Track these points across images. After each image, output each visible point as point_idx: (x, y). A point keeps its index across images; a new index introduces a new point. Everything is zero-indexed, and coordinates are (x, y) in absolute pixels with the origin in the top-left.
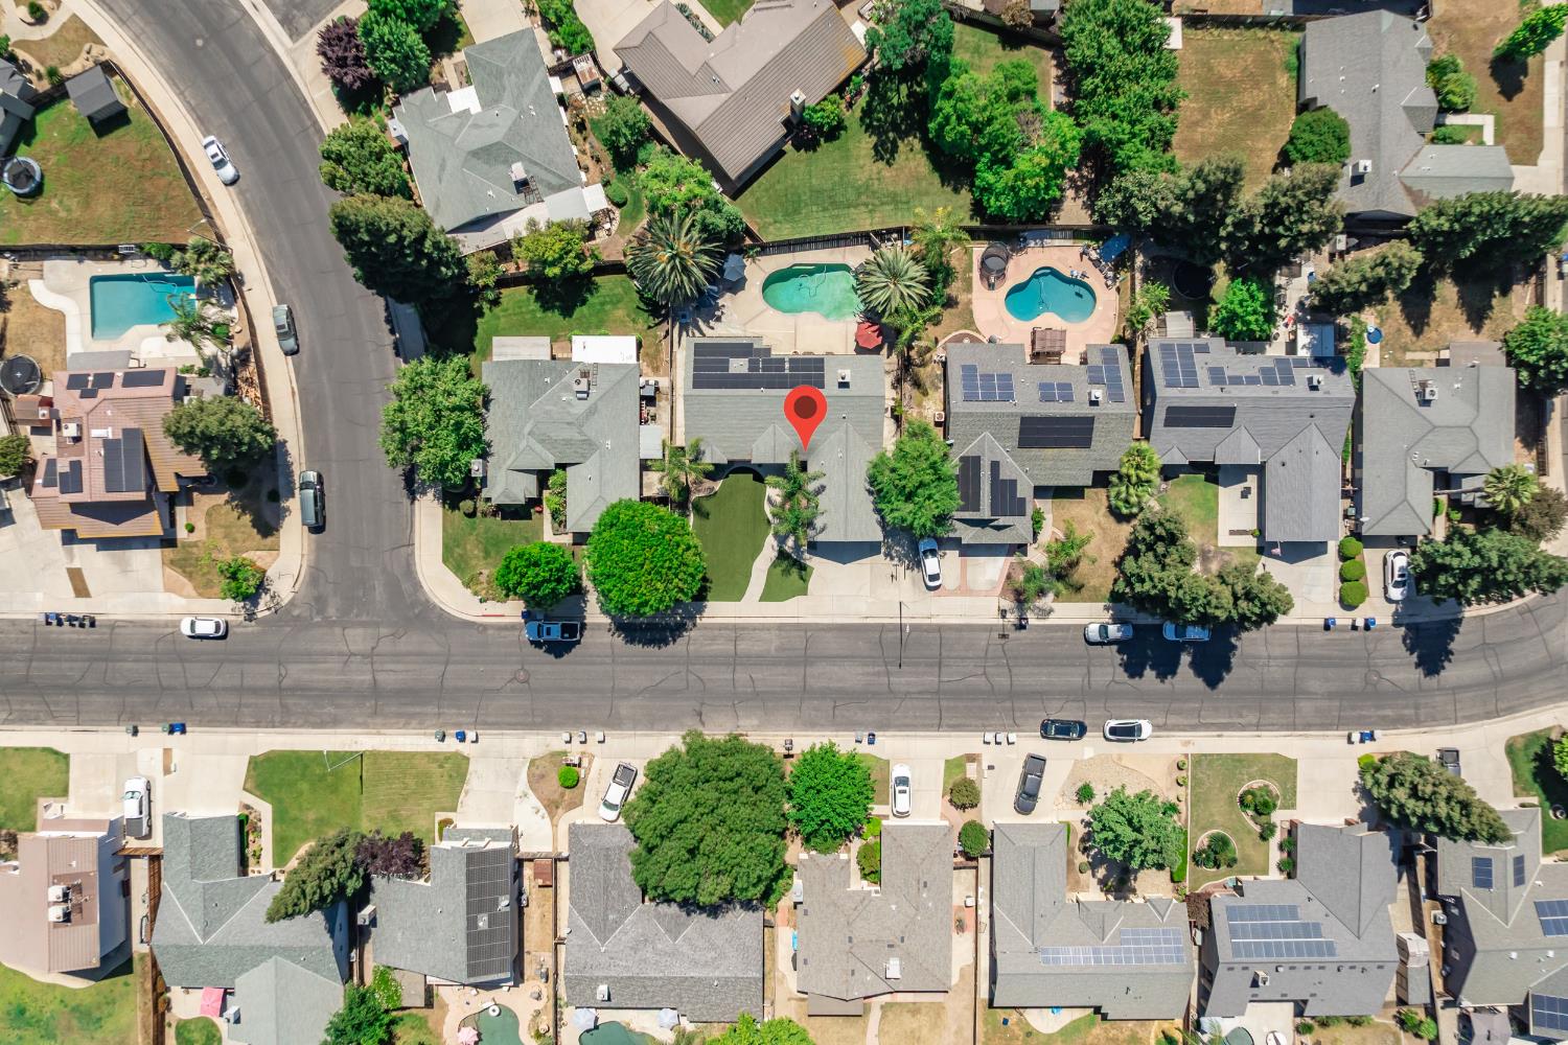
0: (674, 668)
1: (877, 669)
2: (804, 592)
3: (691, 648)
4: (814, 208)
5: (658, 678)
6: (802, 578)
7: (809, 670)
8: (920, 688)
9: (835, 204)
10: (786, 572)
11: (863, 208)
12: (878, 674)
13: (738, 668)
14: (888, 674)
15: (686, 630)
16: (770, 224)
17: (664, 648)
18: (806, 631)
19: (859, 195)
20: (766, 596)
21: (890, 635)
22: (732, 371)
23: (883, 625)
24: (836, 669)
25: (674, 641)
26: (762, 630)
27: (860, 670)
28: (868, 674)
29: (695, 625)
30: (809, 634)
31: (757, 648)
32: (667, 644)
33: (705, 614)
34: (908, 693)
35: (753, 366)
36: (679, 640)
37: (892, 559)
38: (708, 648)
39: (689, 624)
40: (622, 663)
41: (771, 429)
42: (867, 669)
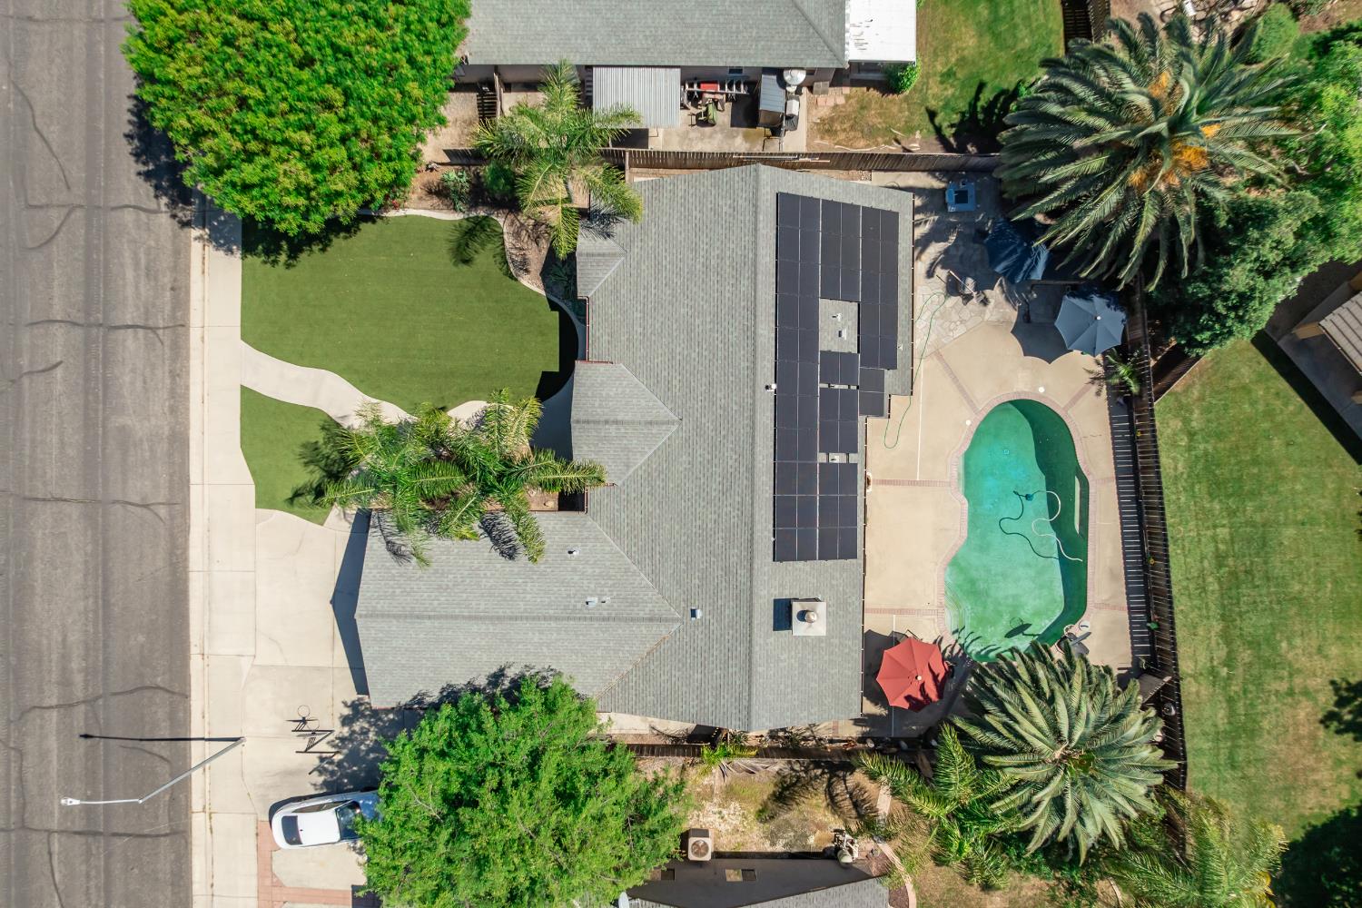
0: (77, 173)
1: (78, 679)
2: (261, 503)
3: (129, 216)
4: (1223, 533)
5: (53, 133)
6: (297, 494)
7: (74, 511)
8: (32, 788)
9: (1232, 583)
10: (312, 455)
11: (1222, 653)
12: (65, 683)
13: (78, 333)
14: (66, 706)
15: (173, 203)
16: (1186, 421)
17: (126, 148)
18: (170, 504)
19: (1253, 644)
20: (255, 407)
21: (161, 713)
22: (826, 306)
23: (186, 696)
24: (77, 578)
25: (147, 176)
26: (173, 394)
27: (75, 637)
28: (65, 658)
29: (185, 224)
30: (163, 511)
31: (126, 381)
32: (137, 155)
33: (210, 249)
34: (21, 755)
35: (836, 364)
36: (147, 189)
37: (346, 721)
38: (127, 255)
39: (186, 213)
40: (91, 46)
41: (665, 412)
42: (77, 653)
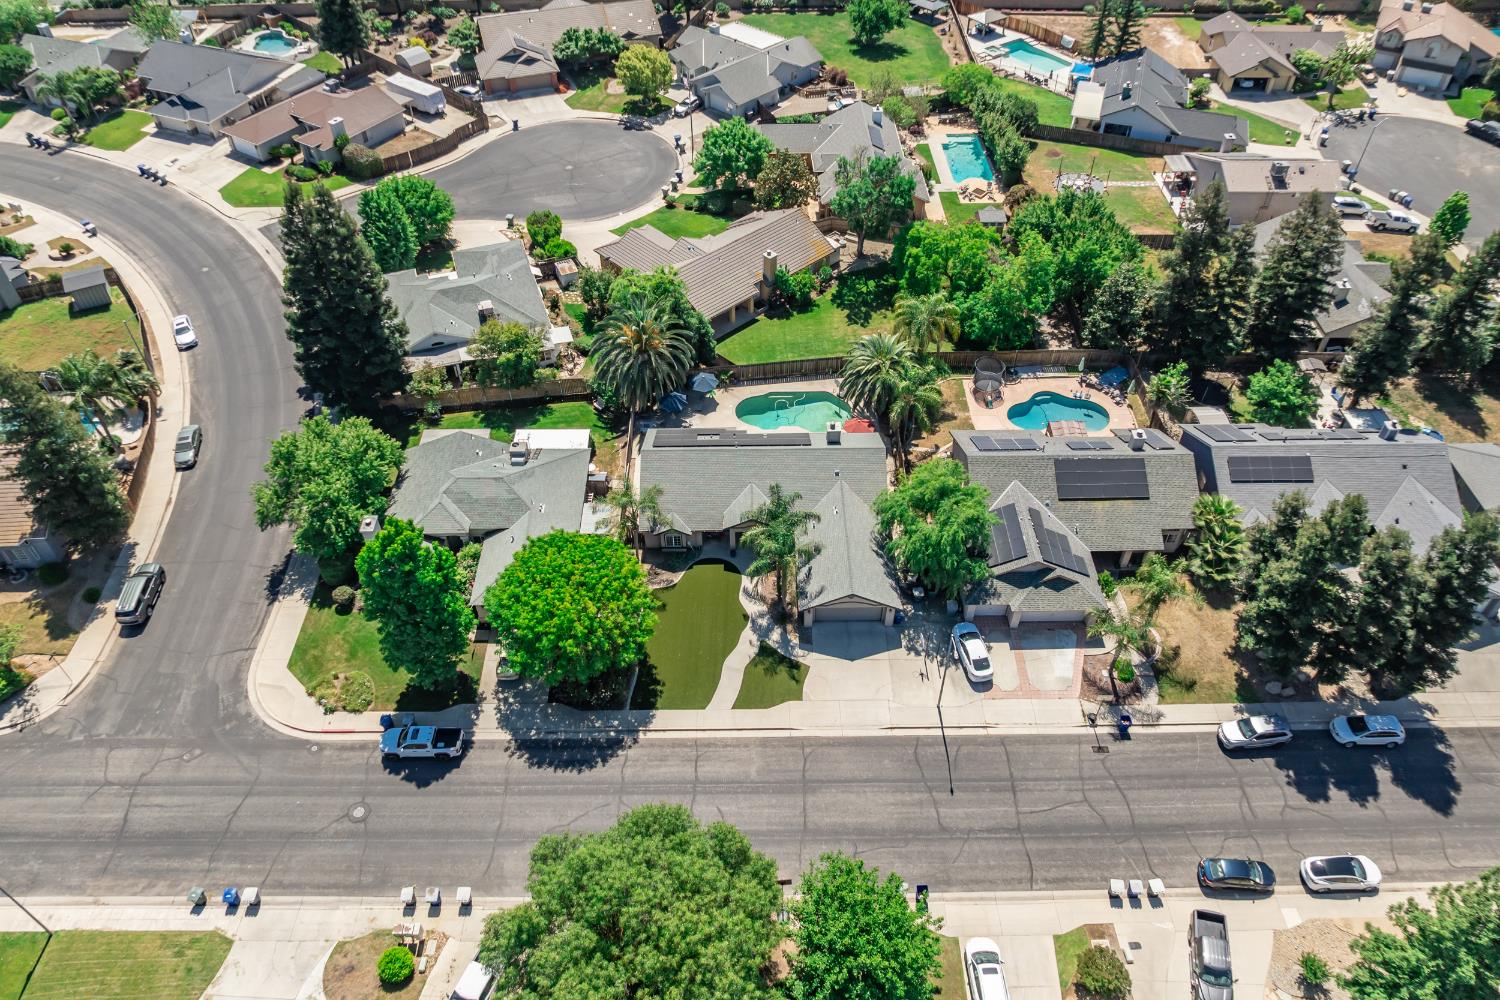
0: (600, 799)
1: (916, 796)
2: (799, 697)
3: (628, 772)
5: (572, 814)
6: (793, 678)
7: (811, 799)
8: (992, 823)
10: (771, 671)
12: (920, 803)
13: (698, 798)
14: (936, 803)
15: (622, 748)
17: (587, 773)
18: (803, 747)
20: (743, 702)
21: (931, 750)
22: (700, 439)
23: (918, 738)
24: (853, 797)
25: (604, 761)
26: (738, 746)
27: (890, 798)
28: (904, 804)
29: (635, 741)
30: (808, 750)
31: (727, 770)
32: (592, 767)
33: (651, 727)
34: (971, 831)
36: (612, 761)
37: (918, 653)
38: (651, 771)
39: (628, 740)
40: (520, 793)
41: (747, 489)
42: (899, 797)
